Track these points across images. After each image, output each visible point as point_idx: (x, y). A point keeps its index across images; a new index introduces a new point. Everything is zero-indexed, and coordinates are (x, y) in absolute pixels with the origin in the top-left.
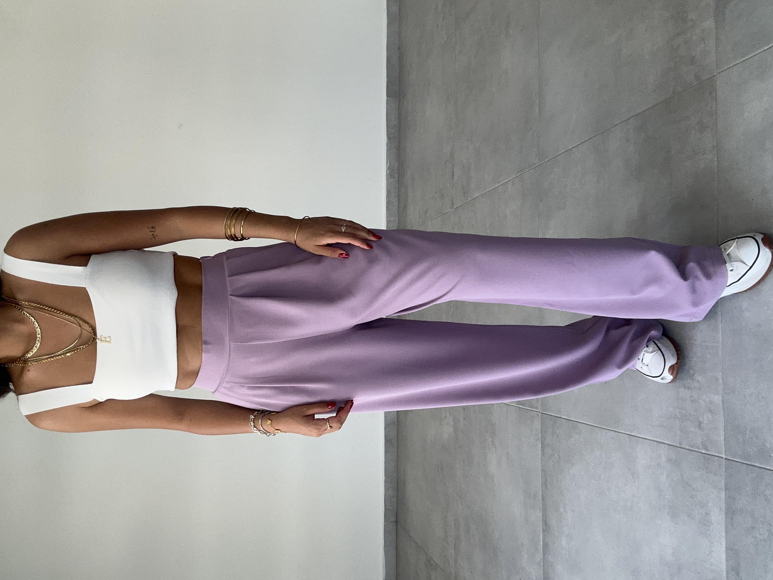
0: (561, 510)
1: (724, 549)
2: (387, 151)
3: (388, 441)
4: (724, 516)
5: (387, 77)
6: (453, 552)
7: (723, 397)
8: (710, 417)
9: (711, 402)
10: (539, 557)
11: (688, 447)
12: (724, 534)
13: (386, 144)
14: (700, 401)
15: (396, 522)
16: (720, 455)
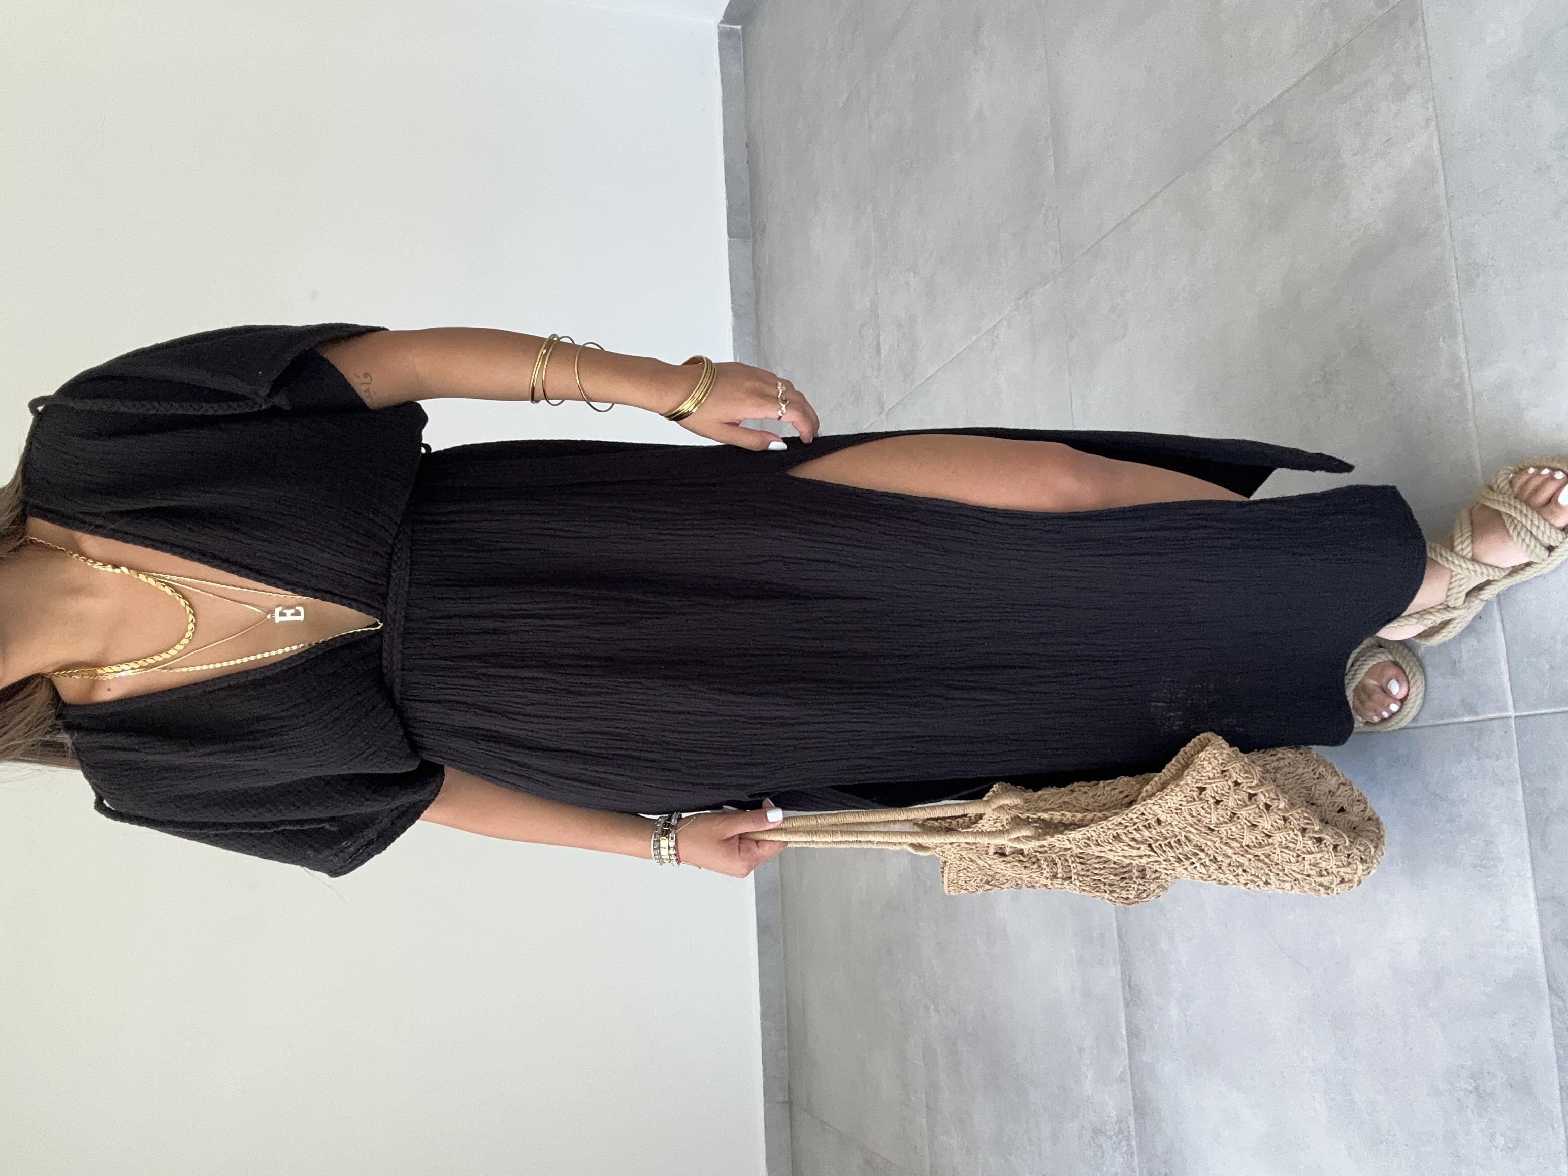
0: (1164, 946)
1: (1533, 905)
2: (734, 340)
3: (764, 929)
4: (1525, 835)
10: (1121, 1065)
12: (1529, 874)
13: (730, 327)
15: (790, 1103)
16: (1504, 714)
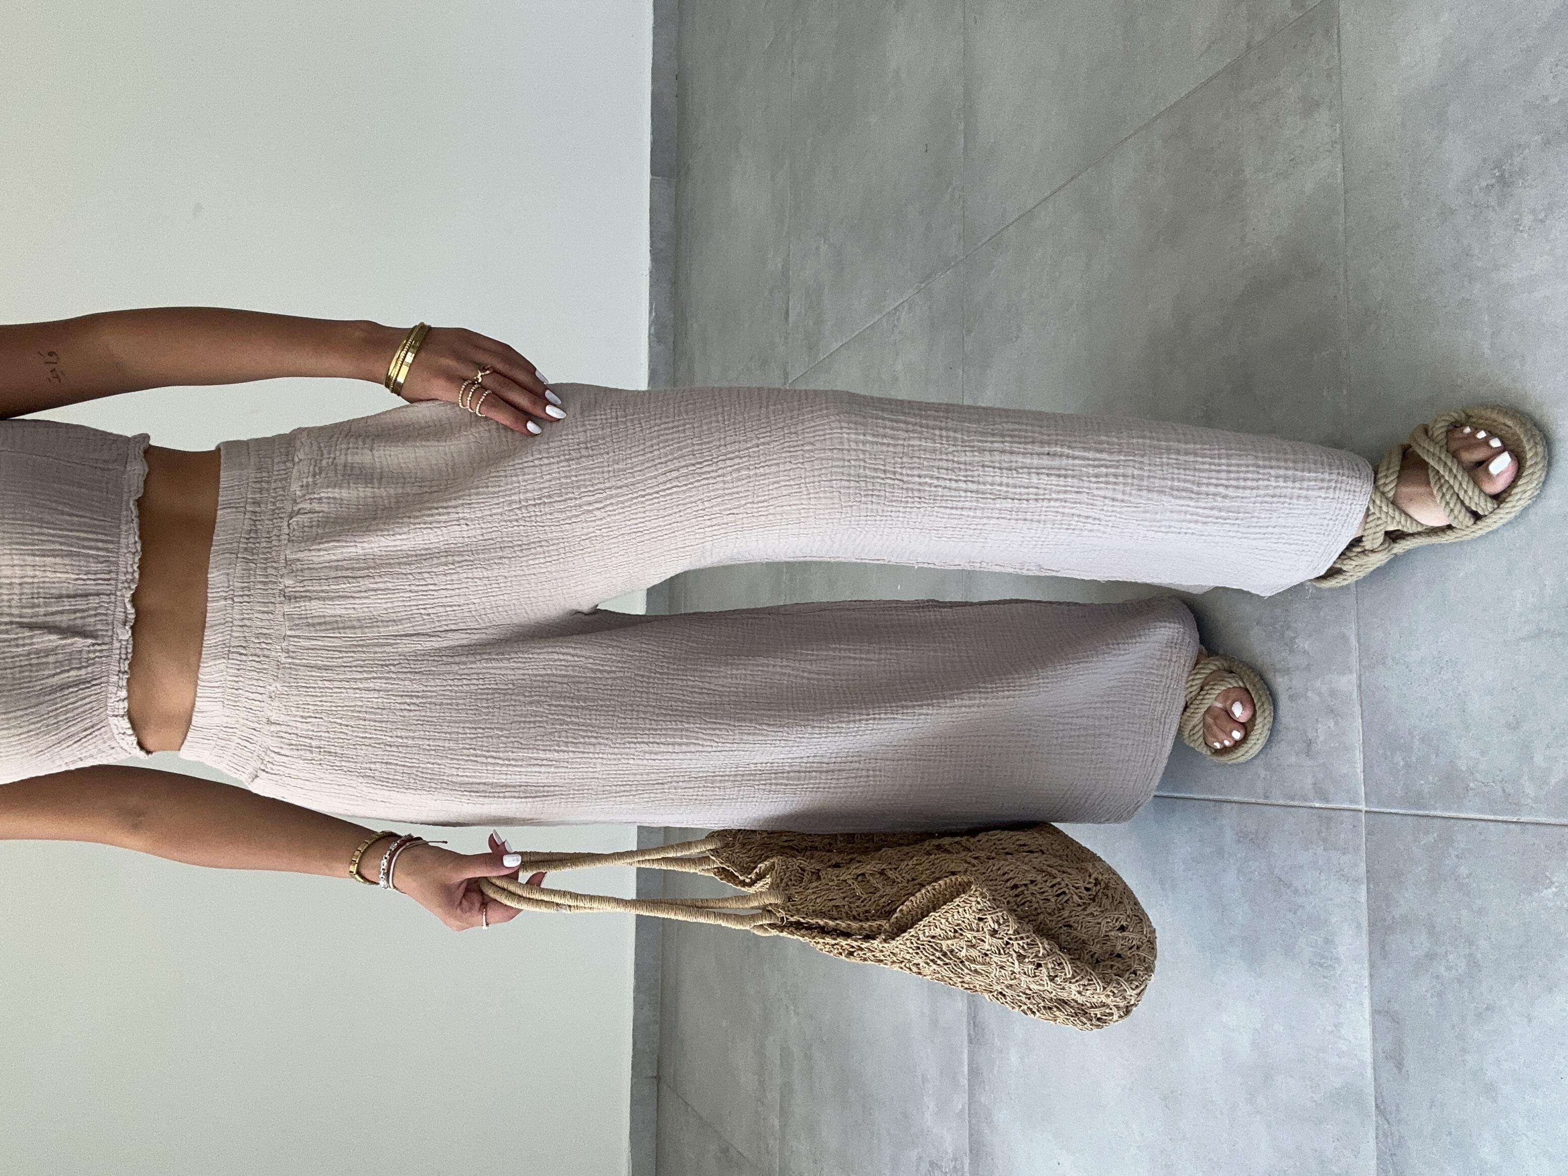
1: (1367, 1016)
2: (651, 286)
4: (1365, 939)
5: (653, 133)
6: (777, 1122)
7: (1360, 678)
8: (1332, 724)
9: (1333, 693)
11: (1281, 802)
12: (1366, 982)
13: (648, 272)
14: (1309, 694)
15: (658, 1078)
16: (1355, 807)
